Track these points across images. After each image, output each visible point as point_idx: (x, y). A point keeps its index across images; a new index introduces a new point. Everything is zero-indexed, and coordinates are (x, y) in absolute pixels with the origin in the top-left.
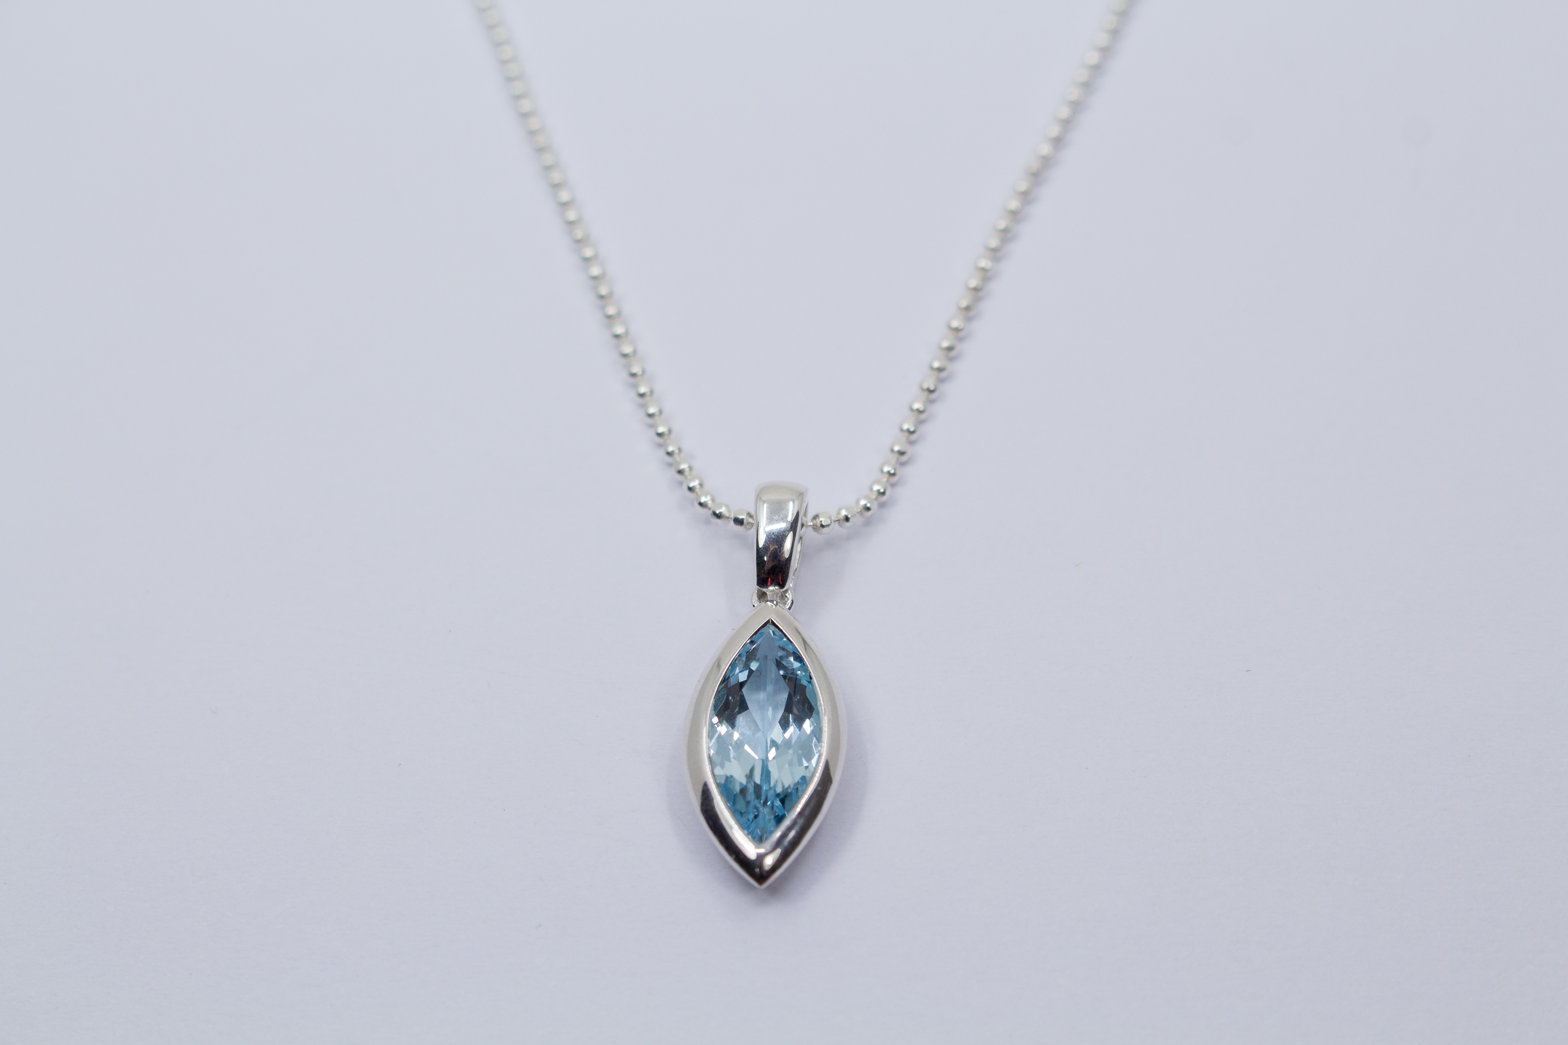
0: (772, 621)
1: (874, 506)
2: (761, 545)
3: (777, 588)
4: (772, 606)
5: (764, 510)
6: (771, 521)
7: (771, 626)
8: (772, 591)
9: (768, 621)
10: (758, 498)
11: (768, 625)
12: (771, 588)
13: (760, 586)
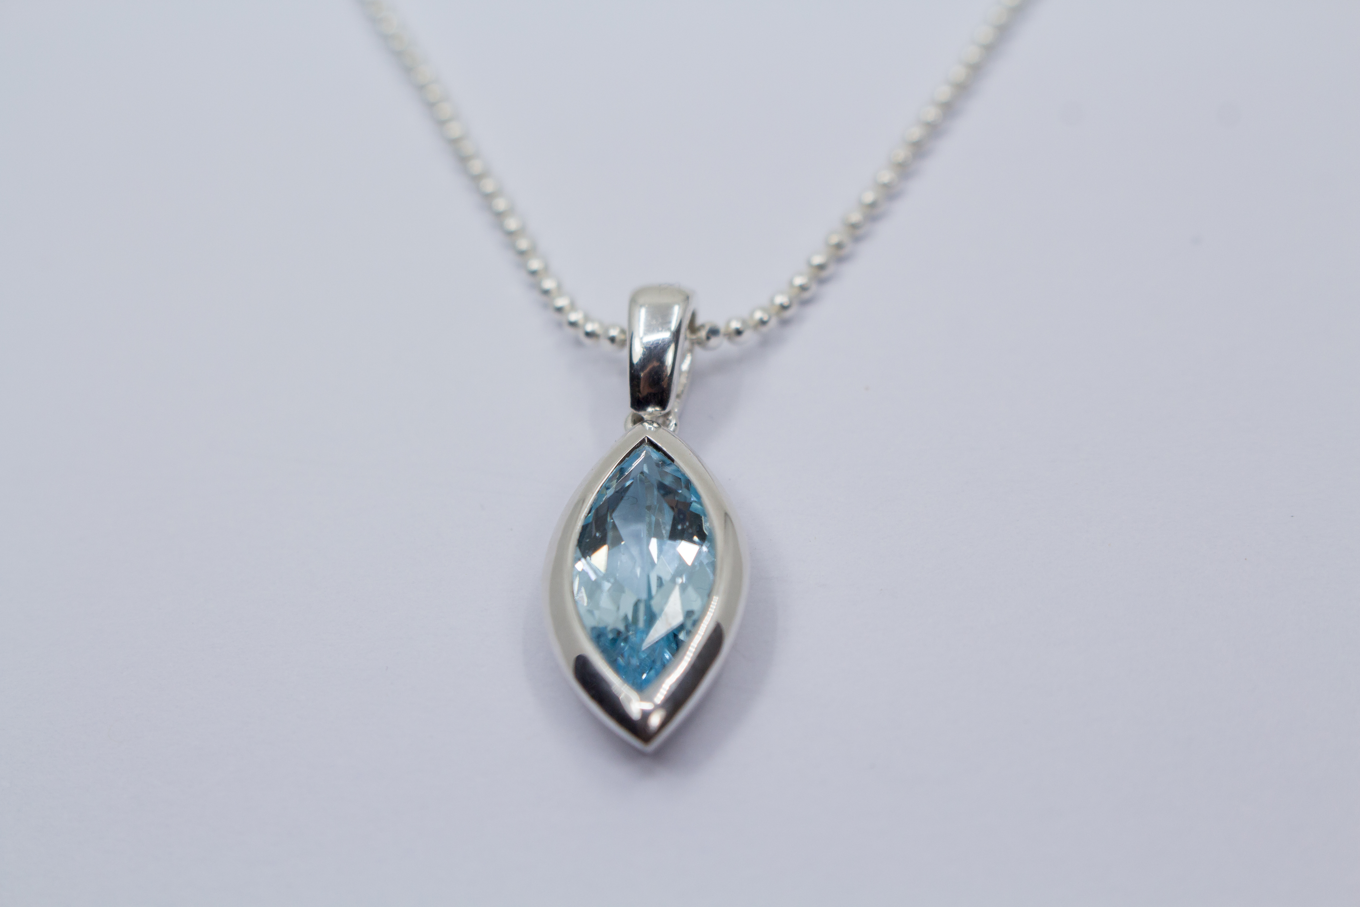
0: (649, 440)
1: (773, 323)
2: (636, 360)
3: (658, 409)
4: (650, 428)
5: (642, 315)
6: (650, 329)
7: (647, 446)
8: (651, 414)
9: (644, 440)
10: (634, 302)
11: (643, 445)
12: (650, 409)
13: (635, 409)
